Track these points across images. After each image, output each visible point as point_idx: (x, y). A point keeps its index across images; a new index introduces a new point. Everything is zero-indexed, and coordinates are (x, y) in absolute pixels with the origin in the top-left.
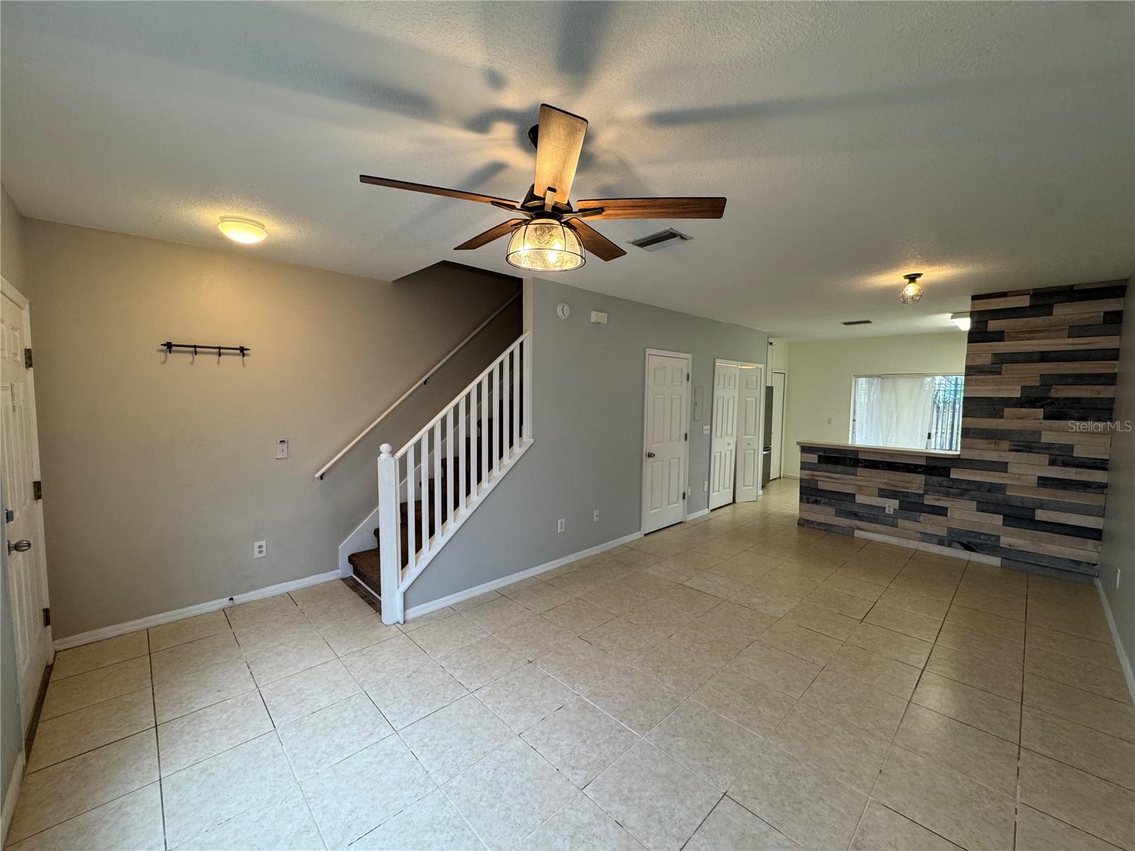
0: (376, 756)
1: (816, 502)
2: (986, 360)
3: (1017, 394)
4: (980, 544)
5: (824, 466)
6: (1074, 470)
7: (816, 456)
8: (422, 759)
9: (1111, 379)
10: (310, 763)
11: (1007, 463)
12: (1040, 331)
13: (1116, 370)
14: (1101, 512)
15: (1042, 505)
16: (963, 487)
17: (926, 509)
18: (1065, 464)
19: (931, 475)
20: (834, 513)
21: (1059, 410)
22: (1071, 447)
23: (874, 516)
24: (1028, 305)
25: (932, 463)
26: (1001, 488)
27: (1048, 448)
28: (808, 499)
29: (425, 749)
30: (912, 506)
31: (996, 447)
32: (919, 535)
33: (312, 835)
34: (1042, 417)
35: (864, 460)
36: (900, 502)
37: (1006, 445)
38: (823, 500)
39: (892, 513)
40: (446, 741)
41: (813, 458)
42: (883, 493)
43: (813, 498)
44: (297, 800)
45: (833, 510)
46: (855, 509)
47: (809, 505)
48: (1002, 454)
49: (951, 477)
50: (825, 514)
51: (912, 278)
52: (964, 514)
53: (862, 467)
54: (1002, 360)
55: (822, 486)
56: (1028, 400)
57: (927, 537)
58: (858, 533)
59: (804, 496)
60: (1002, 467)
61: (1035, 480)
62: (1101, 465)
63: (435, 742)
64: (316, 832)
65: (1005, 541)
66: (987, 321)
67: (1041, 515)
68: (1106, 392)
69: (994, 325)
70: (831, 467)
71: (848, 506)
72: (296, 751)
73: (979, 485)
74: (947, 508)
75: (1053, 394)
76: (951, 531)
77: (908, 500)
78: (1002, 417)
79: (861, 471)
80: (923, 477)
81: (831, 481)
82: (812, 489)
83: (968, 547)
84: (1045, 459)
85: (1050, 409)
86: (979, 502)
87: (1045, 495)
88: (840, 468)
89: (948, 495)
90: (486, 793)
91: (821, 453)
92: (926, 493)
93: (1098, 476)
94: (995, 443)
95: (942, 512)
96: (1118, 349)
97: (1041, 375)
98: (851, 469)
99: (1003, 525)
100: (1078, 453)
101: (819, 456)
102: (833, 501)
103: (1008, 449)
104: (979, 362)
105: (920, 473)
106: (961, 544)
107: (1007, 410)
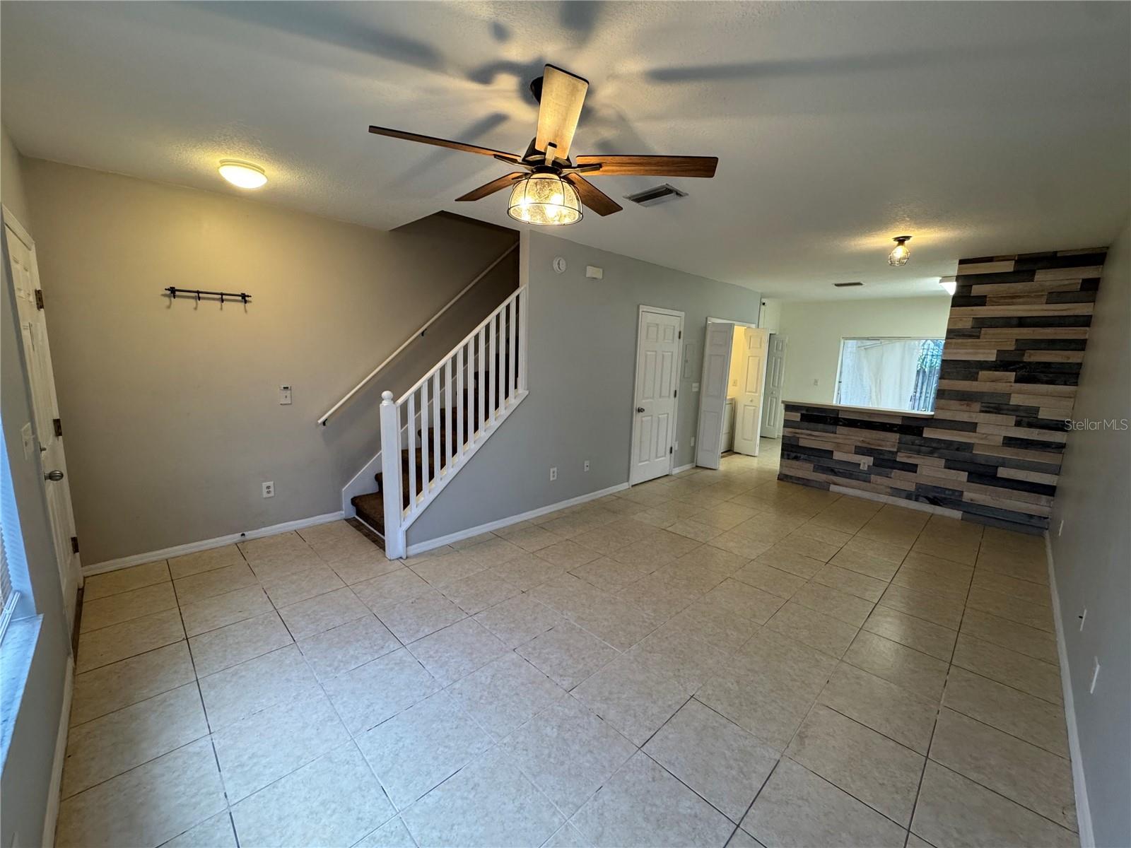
0: (387, 664)
1: (796, 458)
2: (965, 325)
3: (993, 358)
4: (945, 499)
5: (806, 424)
6: (1036, 431)
7: (799, 414)
8: (428, 667)
9: (1081, 345)
10: (329, 669)
11: (975, 424)
12: (1020, 297)
13: (1087, 337)
14: (1057, 471)
15: (1005, 462)
16: (934, 445)
17: (898, 466)
18: (1030, 425)
19: (906, 434)
20: (812, 468)
21: (1031, 374)
22: (1037, 410)
23: (850, 472)
24: (1011, 269)
25: (907, 423)
26: (968, 447)
27: (1017, 409)
28: (788, 455)
29: (431, 659)
30: (885, 463)
31: (964, 407)
32: (889, 490)
33: (335, 723)
34: (1013, 379)
35: (844, 419)
36: (874, 459)
37: (977, 406)
38: (803, 456)
39: (866, 469)
40: (449, 654)
41: (796, 417)
42: (860, 451)
43: (793, 455)
44: (320, 696)
45: (811, 466)
46: (832, 465)
47: (790, 461)
48: (974, 415)
49: (924, 436)
50: (804, 470)
51: (901, 241)
52: (932, 471)
53: (841, 425)
54: (981, 323)
55: (803, 443)
56: (1002, 364)
57: (896, 492)
58: (833, 488)
59: (786, 453)
60: (972, 427)
61: (1001, 440)
63: (440, 654)
64: (338, 721)
65: (968, 496)
66: (971, 286)
67: (1003, 473)
68: (1073, 357)
69: (977, 290)
70: (812, 425)
71: (826, 462)
72: (316, 660)
73: (950, 443)
74: (916, 466)
75: (1026, 359)
76: (919, 486)
77: (881, 457)
78: (976, 380)
79: (841, 430)
80: (897, 436)
81: (812, 439)
82: (792, 446)
83: (934, 501)
84: (1012, 420)
85: (1022, 372)
86: (947, 460)
87: (1009, 454)
88: (821, 426)
89: (919, 452)
90: (486, 693)
91: (804, 412)
92: (899, 451)
93: (1057, 437)
94: (967, 405)
95: (912, 468)
96: (1091, 316)
97: (1017, 340)
98: (831, 428)
99: (968, 481)
100: (1043, 415)
101: (802, 415)
102: (812, 457)
103: (978, 410)
104: (960, 326)
105: (895, 432)
106: (927, 498)
107: (981, 373)
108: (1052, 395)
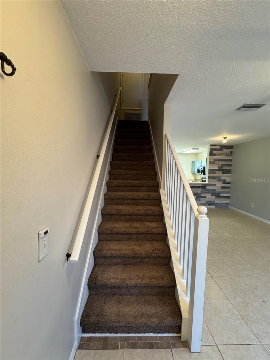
2: (212, 160)
3: (218, 168)
4: (212, 203)
6: (226, 184)
9: (230, 165)
11: (216, 184)
12: (221, 154)
13: (232, 164)
14: (230, 193)
15: (221, 193)
16: (209, 190)
17: (202, 197)
18: (225, 183)
19: (203, 188)
21: (225, 172)
22: (226, 180)
24: (219, 148)
25: (203, 186)
26: (214, 190)
27: (222, 180)
30: (199, 197)
31: (213, 180)
32: (200, 204)
34: (221, 173)
37: (216, 180)
48: (215, 182)
49: (207, 188)
51: (225, 138)
52: (209, 197)
54: (216, 160)
56: (219, 170)
57: (202, 204)
60: (215, 185)
61: (220, 187)
62: (229, 183)
65: (216, 202)
66: (213, 151)
67: (221, 195)
68: (230, 168)
73: (211, 189)
74: (205, 196)
75: (223, 168)
76: (206, 202)
77: (198, 195)
78: (215, 174)
80: (201, 189)
84: (222, 182)
85: (223, 171)
86: (211, 194)
87: (222, 190)
89: (206, 193)
92: (202, 193)
93: (229, 185)
94: (214, 180)
95: (204, 197)
96: (232, 159)
97: (221, 164)
99: (216, 198)
100: (227, 181)
105: (201, 188)
106: (208, 204)
107: (216, 172)
108: (227, 176)
